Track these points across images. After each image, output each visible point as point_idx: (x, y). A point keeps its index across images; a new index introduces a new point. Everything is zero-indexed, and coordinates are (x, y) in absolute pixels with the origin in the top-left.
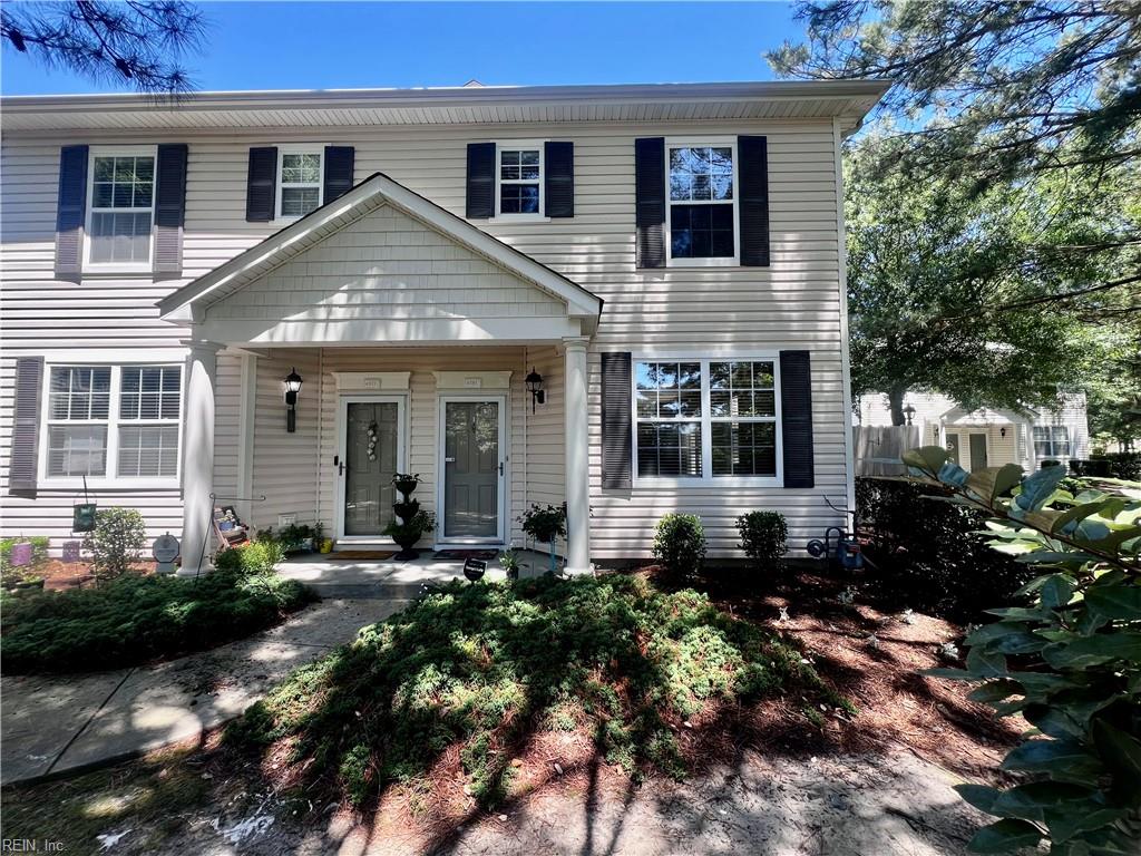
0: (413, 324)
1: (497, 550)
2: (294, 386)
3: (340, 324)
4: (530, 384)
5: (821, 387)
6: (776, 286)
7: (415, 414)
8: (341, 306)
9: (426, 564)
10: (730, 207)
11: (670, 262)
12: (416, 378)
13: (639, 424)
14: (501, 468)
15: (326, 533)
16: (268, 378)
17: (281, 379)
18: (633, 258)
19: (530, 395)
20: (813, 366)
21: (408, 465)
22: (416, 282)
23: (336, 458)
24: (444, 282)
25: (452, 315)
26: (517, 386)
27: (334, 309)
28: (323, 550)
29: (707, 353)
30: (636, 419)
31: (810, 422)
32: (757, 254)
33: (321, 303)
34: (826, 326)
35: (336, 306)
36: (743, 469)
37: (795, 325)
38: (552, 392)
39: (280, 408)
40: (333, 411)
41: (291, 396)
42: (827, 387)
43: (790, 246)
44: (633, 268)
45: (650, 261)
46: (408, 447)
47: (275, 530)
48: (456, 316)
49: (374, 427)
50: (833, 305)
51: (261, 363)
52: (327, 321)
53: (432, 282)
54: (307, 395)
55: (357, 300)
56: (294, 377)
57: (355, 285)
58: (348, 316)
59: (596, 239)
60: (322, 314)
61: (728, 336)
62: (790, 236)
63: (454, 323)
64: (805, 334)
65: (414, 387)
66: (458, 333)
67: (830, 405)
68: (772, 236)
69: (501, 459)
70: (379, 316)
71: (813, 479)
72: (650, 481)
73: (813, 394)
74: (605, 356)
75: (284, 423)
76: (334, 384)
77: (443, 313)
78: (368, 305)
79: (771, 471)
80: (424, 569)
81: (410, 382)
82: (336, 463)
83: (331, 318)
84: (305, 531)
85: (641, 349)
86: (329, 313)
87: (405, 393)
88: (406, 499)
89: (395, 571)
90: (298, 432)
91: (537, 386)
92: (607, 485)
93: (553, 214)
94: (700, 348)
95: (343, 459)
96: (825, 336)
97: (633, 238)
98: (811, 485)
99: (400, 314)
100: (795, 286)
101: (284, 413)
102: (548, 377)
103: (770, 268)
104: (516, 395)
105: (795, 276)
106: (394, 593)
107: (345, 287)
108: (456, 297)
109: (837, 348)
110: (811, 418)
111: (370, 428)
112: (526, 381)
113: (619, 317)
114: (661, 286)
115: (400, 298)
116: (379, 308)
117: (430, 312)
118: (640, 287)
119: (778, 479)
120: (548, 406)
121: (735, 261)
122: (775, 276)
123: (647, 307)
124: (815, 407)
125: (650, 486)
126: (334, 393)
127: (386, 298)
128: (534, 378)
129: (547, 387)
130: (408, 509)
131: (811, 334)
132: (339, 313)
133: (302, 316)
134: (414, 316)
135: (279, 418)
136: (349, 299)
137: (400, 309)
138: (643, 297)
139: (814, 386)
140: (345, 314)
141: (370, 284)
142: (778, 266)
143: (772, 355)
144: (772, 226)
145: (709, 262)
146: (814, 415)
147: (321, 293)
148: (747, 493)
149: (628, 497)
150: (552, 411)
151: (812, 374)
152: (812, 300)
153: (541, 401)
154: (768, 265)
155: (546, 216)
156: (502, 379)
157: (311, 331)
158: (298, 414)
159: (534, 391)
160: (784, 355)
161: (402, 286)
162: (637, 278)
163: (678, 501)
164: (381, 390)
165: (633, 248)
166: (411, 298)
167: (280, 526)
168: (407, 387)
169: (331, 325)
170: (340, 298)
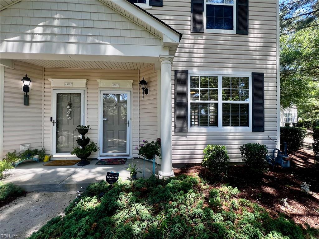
0: (81, 46)
1: (126, 159)
2: (27, 83)
3: (38, 44)
4: (142, 86)
5: (268, 89)
6: (250, 44)
7: (89, 99)
8: (39, 34)
9: (92, 168)
10: (232, 7)
11: (206, 30)
12: (90, 83)
13: (191, 104)
14: (128, 123)
15: (47, 152)
16: (12, 78)
17: (19, 79)
18: (189, 28)
19: (142, 91)
20: (265, 79)
21: (86, 122)
22: (81, 23)
23: (51, 118)
24: (97, 24)
25: (101, 42)
26: (135, 87)
27: (35, 35)
28: (44, 161)
29: (221, 72)
30: (190, 101)
31: (263, 104)
32: (243, 29)
33: (28, 32)
34: (271, 62)
35: (36, 34)
36: (235, 124)
37: (258, 62)
38: (152, 89)
39: (20, 94)
40: (50, 96)
41: (26, 89)
42: (270, 89)
43: (257, 27)
44: (189, 32)
45: (197, 29)
46: (86, 113)
47: (17, 152)
48: (104, 43)
49: (70, 105)
50: (274, 54)
51: (7, 70)
52: (31, 42)
53: (91, 24)
54: (35, 88)
55: (48, 31)
56: (26, 78)
57: (47, 23)
58: (43, 40)
59: (172, 18)
60: (28, 38)
61: (230, 65)
62: (257, 22)
63: (103, 47)
64: (262, 65)
65: (89, 86)
66: (105, 52)
67: (271, 96)
68: (250, 22)
69: (128, 119)
70: (61, 41)
71: (264, 128)
72: (196, 129)
73: (265, 92)
74: (176, 72)
75: (22, 101)
76: (50, 84)
77: (97, 41)
78: (56, 34)
79: (247, 125)
80: (90, 172)
81: (86, 84)
82: (51, 120)
83: (34, 40)
84: (36, 152)
85: (192, 69)
86: (32, 37)
87: (84, 89)
88: (83, 137)
89: (75, 173)
90: (31, 106)
91: (144, 86)
92: (177, 130)
93: (153, 4)
94: (218, 70)
95: (55, 118)
96: (270, 67)
97: (189, 19)
98: (263, 131)
99: (73, 40)
100: (258, 44)
101: (22, 96)
102: (150, 82)
103: (248, 36)
104: (135, 91)
105: (259, 40)
106: (69, 188)
107: (41, 24)
108: (104, 32)
109: (275, 72)
110: (264, 102)
111: (68, 105)
112: (140, 84)
113: (183, 55)
114: (201, 41)
115: (73, 32)
116: (62, 36)
117: (90, 40)
118: (192, 41)
119: (250, 128)
120: (150, 95)
121: (234, 32)
122: (251, 40)
123: (195, 51)
124: (266, 97)
125: (196, 131)
126: (50, 88)
127: (65, 31)
128: (143, 82)
129: (149, 87)
130: (84, 142)
131: (265, 66)
132: (38, 38)
133: (16, 38)
134: (81, 42)
135: (19, 98)
136: (44, 30)
137: (73, 37)
138: (194, 46)
139: (265, 88)
140: (42, 38)
141: (56, 23)
142: (252, 35)
143: (248, 74)
144: (250, 17)
145: (223, 31)
146: (265, 101)
147: (28, 27)
148: (237, 134)
149: (186, 136)
150: (151, 98)
151: (265, 83)
152: (265, 51)
153: (146, 93)
154: (248, 35)
155: (150, 5)
156: (128, 84)
157: (22, 47)
158: (30, 97)
159: (143, 88)
160: (253, 74)
161: (74, 25)
162: (191, 37)
163: (207, 138)
164: (72, 87)
165: (189, 23)
166: (79, 31)
167: (21, 150)
168: (85, 87)
169: (34, 44)
170: (39, 30)
